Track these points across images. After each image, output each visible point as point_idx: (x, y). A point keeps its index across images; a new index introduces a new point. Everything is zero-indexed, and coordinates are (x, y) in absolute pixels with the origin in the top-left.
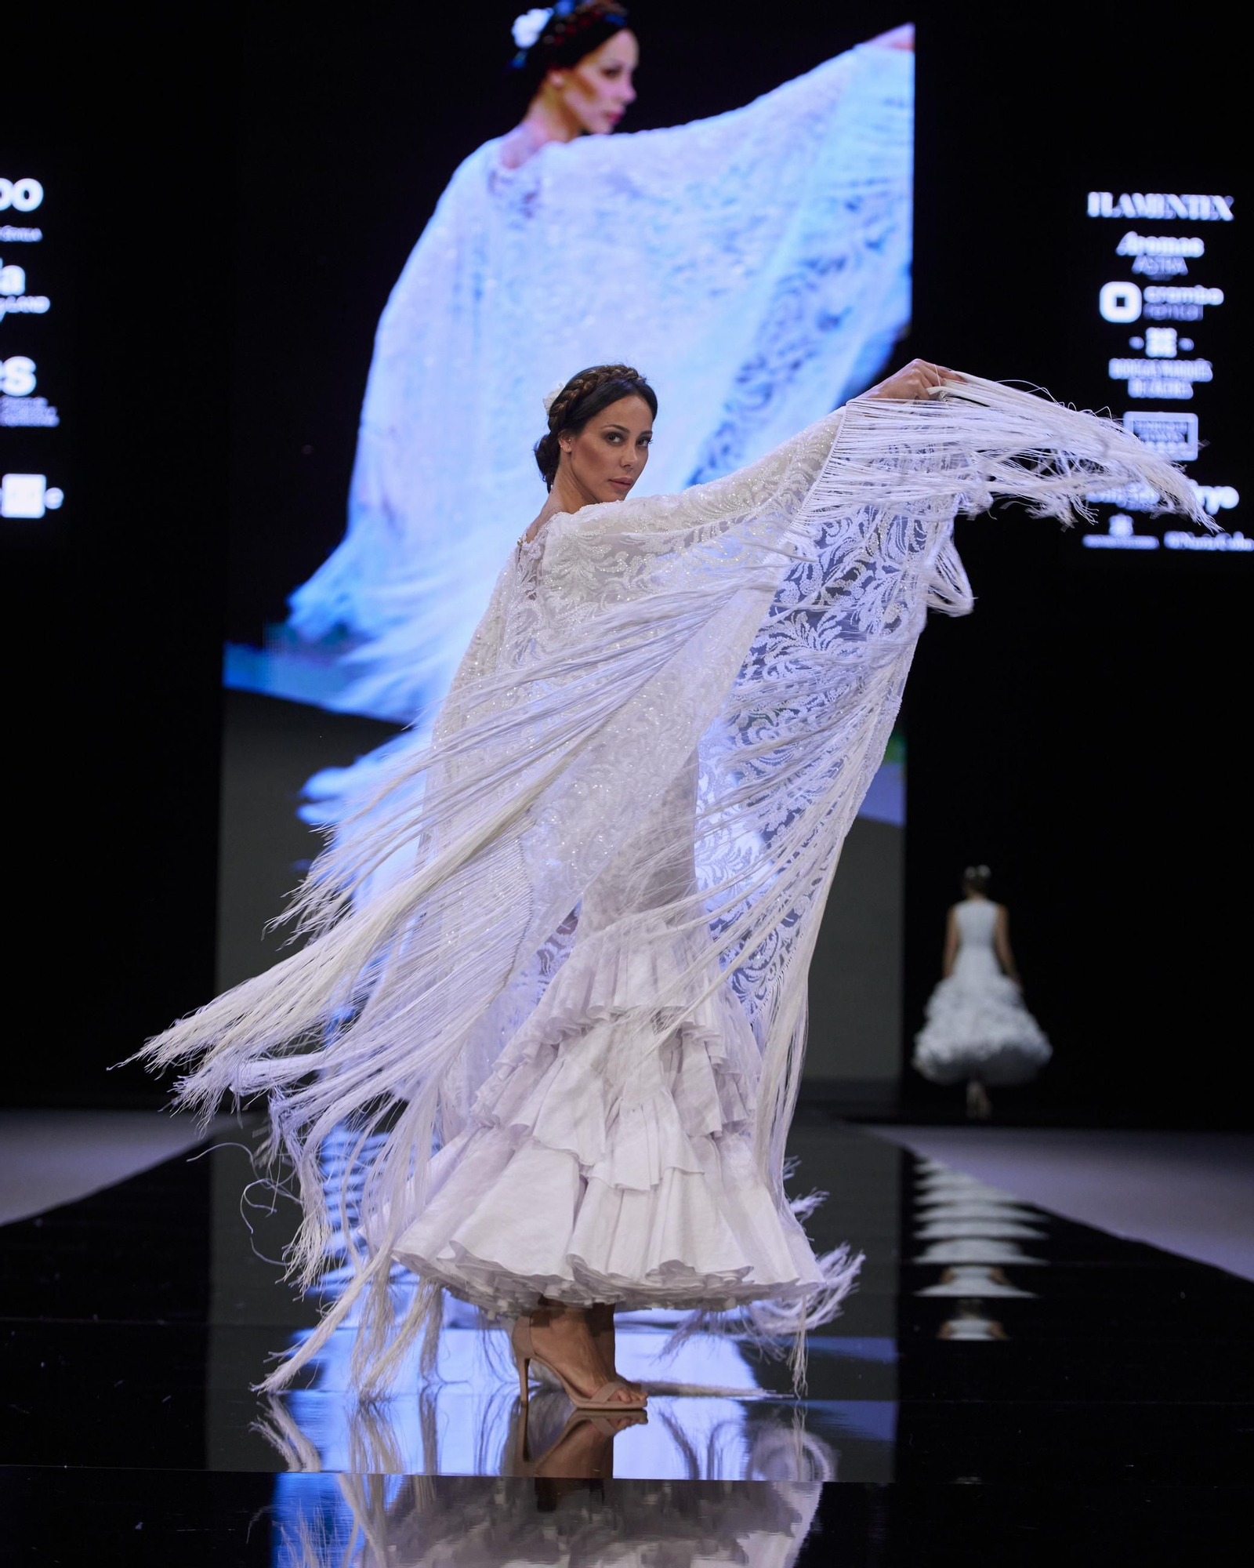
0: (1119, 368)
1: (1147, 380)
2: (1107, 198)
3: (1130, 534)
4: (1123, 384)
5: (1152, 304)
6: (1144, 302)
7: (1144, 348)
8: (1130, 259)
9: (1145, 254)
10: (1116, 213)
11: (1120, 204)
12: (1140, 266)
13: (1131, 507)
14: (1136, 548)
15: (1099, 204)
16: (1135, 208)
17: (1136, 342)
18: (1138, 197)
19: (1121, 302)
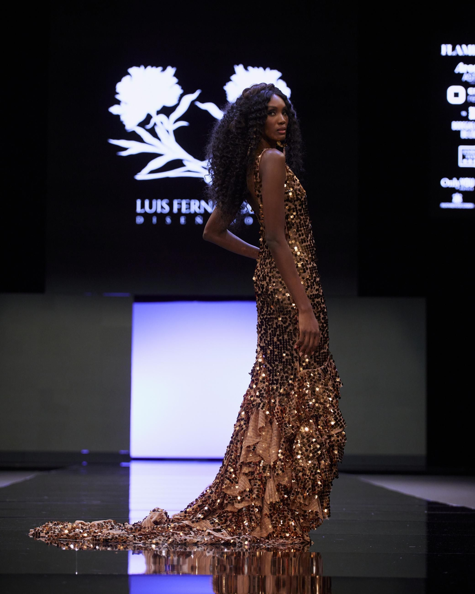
0: (456, 125)
1: (469, 131)
2: (450, 47)
3: (461, 202)
4: (458, 132)
5: (471, 95)
6: (467, 95)
7: (468, 115)
8: (461, 75)
9: (468, 73)
10: (454, 54)
11: (456, 50)
12: (465, 78)
13: (462, 189)
14: (464, 208)
15: (446, 50)
16: (463, 51)
17: (464, 113)
18: (464, 46)
19: (456, 95)
